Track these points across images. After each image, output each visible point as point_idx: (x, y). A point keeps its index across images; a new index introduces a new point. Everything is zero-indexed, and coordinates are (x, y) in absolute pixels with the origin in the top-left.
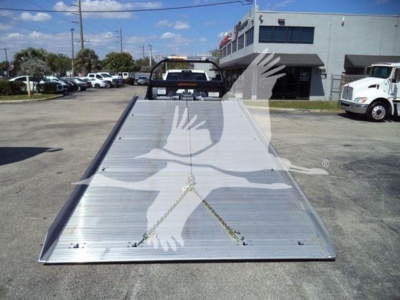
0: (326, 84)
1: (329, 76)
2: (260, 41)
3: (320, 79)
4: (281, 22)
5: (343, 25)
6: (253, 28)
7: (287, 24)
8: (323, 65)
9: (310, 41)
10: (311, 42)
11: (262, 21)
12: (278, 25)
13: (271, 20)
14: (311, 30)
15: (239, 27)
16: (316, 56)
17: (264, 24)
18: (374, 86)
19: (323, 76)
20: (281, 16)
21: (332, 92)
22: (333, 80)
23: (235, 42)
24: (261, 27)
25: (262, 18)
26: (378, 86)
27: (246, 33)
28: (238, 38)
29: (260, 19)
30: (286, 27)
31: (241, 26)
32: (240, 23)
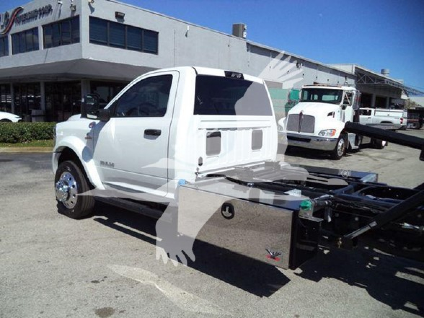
2: (91, 41)
5: (186, 35)
7: (128, 21)
9: (154, 50)
10: (155, 52)
11: (92, 10)
12: (115, 20)
14: (154, 35)
15: (14, 18)
17: (94, 15)
18: (331, 114)
20: (122, 8)
24: (91, 18)
25: (92, 5)
26: (334, 113)
27: (44, 27)
28: (12, 35)
29: (89, 4)
30: (125, 25)
31: (25, 15)
32: (20, 10)
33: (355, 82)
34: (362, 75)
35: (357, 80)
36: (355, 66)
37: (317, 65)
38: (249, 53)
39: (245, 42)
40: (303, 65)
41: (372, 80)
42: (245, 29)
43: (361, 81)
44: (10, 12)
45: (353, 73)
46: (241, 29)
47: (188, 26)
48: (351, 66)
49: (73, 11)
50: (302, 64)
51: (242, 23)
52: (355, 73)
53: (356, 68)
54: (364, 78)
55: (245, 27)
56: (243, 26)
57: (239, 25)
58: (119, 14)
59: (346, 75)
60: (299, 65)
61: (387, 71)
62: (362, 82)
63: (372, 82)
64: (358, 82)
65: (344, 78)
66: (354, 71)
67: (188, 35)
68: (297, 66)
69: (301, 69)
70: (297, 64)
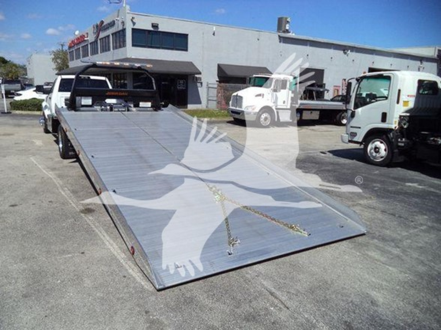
0: (202, 92)
1: (204, 84)
2: (133, 45)
3: (197, 87)
4: (155, 26)
5: (214, 34)
6: (124, 30)
7: (161, 29)
8: (200, 73)
10: (186, 49)
11: (134, 24)
12: (152, 29)
13: (144, 24)
14: (185, 36)
15: (100, 27)
16: (191, 64)
17: (135, 27)
18: (259, 95)
19: (199, 85)
20: (155, 20)
21: (208, 100)
22: (209, 88)
23: (94, 43)
24: (133, 29)
25: (134, 20)
27: (112, 34)
28: (100, 40)
29: (132, 21)
30: (160, 32)
31: (104, 26)
32: (102, 22)
33: (438, 65)
36: (437, 48)
38: (282, 44)
39: (277, 35)
40: (351, 51)
44: (98, 23)
45: (436, 56)
46: (284, 22)
47: (214, 27)
48: (434, 48)
49: (123, 25)
50: (349, 51)
51: (285, 16)
52: (438, 56)
53: (439, 50)
55: (289, 20)
56: (286, 18)
58: (154, 25)
59: (421, 59)
60: (346, 51)
65: (419, 62)
66: (437, 53)
67: (215, 34)
68: (345, 53)
69: (349, 55)
70: (344, 50)
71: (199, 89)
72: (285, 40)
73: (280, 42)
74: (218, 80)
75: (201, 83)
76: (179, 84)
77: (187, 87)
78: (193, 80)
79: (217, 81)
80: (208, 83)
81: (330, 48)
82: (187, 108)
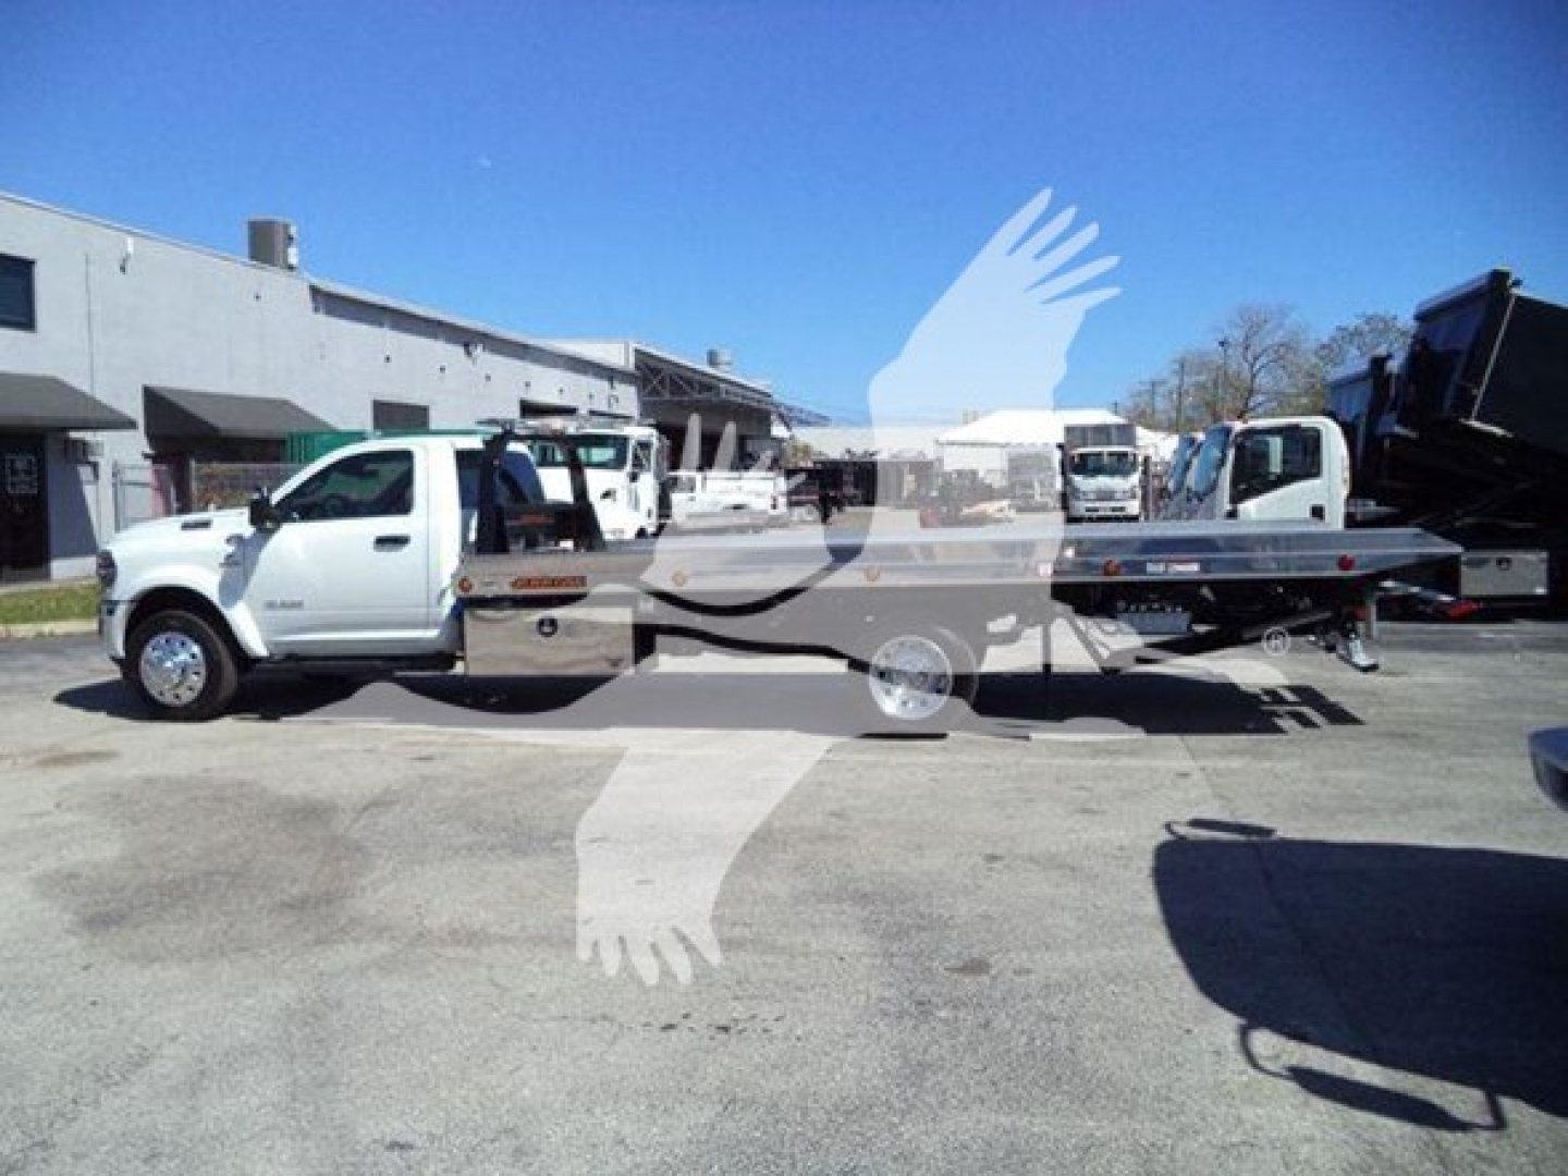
0: (99, 504)
1: (106, 471)
9: (23, 317)
19: (85, 472)
22: (119, 484)
26: (615, 492)
33: (639, 391)
34: (655, 372)
35: (644, 388)
36: (633, 346)
37: (525, 347)
38: (322, 318)
39: (304, 285)
40: (484, 348)
41: (688, 389)
42: (290, 238)
43: (655, 392)
45: (631, 367)
46: (280, 238)
47: (130, 241)
48: (623, 346)
50: (480, 347)
51: (279, 218)
52: (637, 367)
53: (637, 351)
54: (661, 382)
55: (293, 231)
56: (286, 227)
57: (270, 224)
59: (609, 374)
60: (471, 349)
61: (724, 356)
62: (658, 393)
63: (685, 393)
64: (650, 394)
65: (606, 384)
66: (632, 360)
67: (128, 268)
68: (468, 353)
69: (479, 362)
70: (466, 346)
71: (89, 491)
72: (328, 302)
73: (316, 310)
74: (148, 450)
75: (95, 466)
76: (14, 472)
77: (43, 487)
78: (65, 452)
79: (146, 456)
80: (115, 465)
81: (435, 336)
82: (47, 576)
